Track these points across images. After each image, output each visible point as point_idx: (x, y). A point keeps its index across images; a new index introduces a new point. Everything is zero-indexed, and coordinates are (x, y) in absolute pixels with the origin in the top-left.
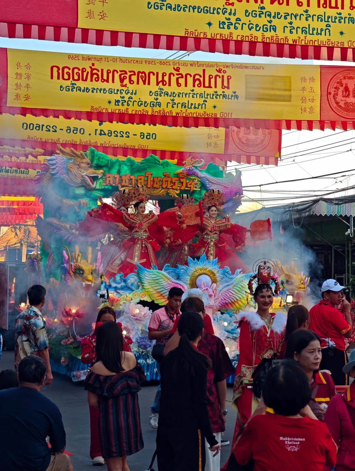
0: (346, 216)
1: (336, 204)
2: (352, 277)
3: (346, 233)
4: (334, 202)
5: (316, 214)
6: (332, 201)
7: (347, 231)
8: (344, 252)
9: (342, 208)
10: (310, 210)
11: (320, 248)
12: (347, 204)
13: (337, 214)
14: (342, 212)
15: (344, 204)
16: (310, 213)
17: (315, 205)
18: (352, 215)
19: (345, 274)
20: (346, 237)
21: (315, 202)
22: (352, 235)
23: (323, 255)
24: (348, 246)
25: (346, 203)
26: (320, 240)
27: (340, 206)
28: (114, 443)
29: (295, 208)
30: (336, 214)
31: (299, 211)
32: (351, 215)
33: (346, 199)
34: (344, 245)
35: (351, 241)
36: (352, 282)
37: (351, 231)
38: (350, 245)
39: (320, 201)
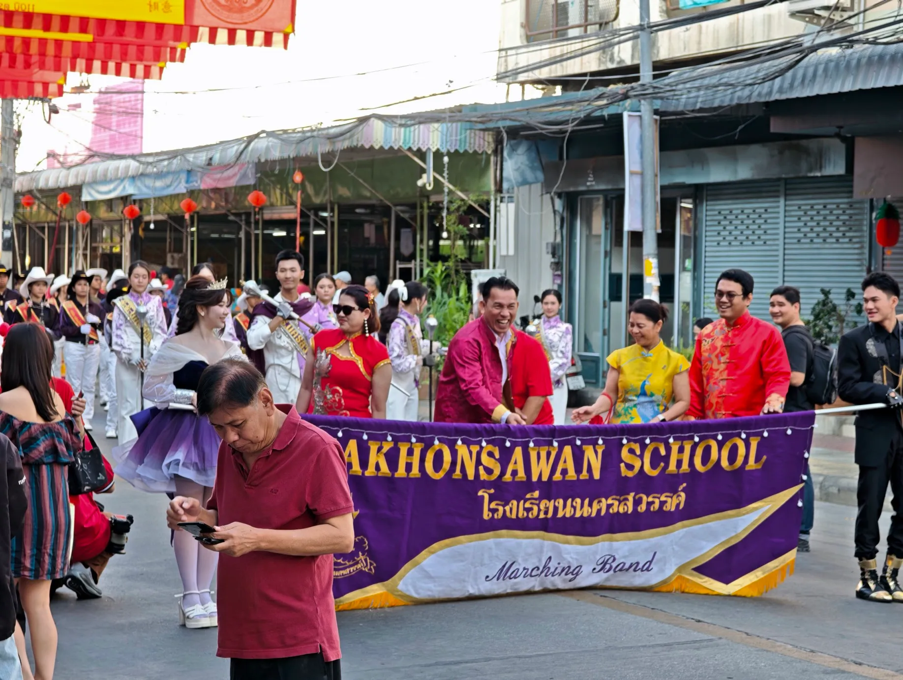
0: (419, 150)
1: (401, 125)
2: (428, 266)
3: (420, 183)
4: (399, 122)
5: (362, 145)
6: (395, 120)
7: (421, 177)
8: (414, 219)
9: (412, 134)
10: (351, 137)
11: (368, 211)
12: (422, 126)
13: (403, 146)
14: (412, 142)
15: (417, 126)
16: (352, 142)
17: (361, 127)
18: (431, 147)
19: (415, 261)
20: (418, 189)
21: (363, 120)
22: (430, 185)
23: (373, 227)
24: (422, 207)
25: (420, 123)
26: (368, 194)
27: (408, 129)
28: (28, 552)
29: (325, 132)
30: (401, 146)
31: (332, 138)
32: (429, 149)
33: (421, 117)
34: (413, 206)
35: (428, 197)
36: (428, 275)
37: (428, 178)
38: (425, 205)
39: (372, 119)
